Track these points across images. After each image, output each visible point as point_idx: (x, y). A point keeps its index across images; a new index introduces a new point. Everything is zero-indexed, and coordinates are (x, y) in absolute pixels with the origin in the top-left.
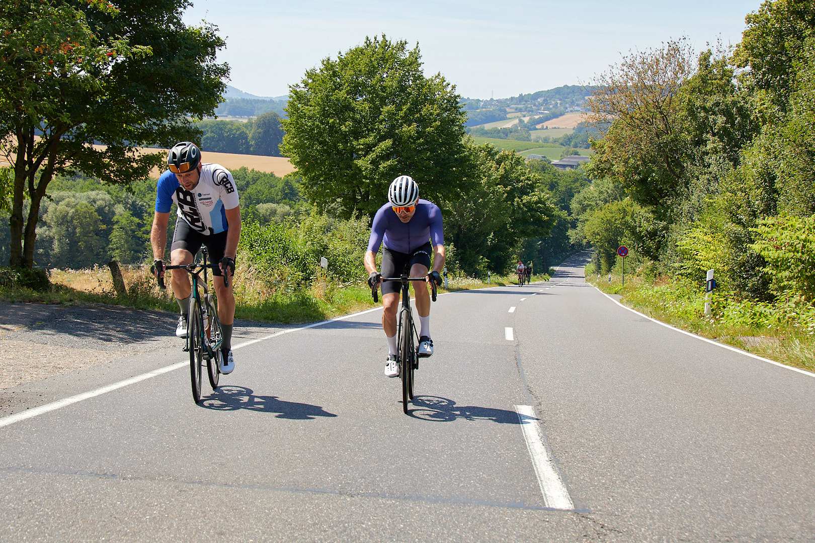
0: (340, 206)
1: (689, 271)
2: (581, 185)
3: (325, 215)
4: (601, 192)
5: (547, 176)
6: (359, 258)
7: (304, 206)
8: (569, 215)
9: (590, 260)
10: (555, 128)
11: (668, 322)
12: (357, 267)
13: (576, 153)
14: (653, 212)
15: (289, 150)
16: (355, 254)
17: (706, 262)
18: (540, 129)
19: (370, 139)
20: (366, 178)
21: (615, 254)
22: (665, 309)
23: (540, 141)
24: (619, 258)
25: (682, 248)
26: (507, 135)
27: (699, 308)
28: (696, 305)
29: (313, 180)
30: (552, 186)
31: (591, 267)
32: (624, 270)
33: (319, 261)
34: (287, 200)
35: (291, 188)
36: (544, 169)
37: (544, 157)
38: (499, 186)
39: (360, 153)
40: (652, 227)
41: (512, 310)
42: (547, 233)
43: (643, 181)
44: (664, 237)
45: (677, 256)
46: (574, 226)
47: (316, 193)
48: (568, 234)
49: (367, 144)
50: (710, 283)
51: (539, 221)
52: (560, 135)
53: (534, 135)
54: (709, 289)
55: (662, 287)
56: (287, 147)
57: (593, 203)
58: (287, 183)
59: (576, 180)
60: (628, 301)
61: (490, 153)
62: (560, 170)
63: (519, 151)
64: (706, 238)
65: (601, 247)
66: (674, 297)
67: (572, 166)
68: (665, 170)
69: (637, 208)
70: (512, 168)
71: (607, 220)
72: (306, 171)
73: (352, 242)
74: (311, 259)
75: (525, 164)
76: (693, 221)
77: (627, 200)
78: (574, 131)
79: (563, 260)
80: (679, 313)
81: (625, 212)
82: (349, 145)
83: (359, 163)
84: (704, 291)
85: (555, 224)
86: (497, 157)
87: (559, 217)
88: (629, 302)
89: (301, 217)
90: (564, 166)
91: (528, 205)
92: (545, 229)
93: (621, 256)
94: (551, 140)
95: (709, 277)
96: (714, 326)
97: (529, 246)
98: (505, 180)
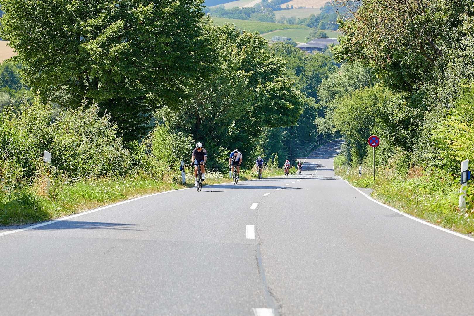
0: (66, 93)
1: (444, 162)
2: (329, 70)
3: (50, 104)
4: (351, 78)
5: (293, 60)
6: (88, 151)
7: (26, 94)
8: (317, 103)
9: (339, 151)
10: (301, 8)
11: (421, 216)
12: (85, 161)
13: (324, 35)
14: (407, 99)
15: (7, 33)
16: (83, 147)
17: (461, 152)
18: (285, 9)
19: (100, 20)
20: (95, 62)
21: (366, 144)
22: (418, 202)
23: (285, 22)
24: (370, 149)
25: (436, 137)
26: (249, 16)
27: (454, 201)
28: (450, 198)
29: (35, 66)
30: (299, 71)
31: (342, 158)
32: (375, 161)
33: (42, 155)
34: (7, 88)
35: (12, 75)
36: (289, 52)
37: (290, 39)
38: (240, 71)
39: (88, 35)
40: (405, 114)
41: (254, 206)
42: (293, 122)
43: (395, 66)
44: (417, 125)
45: (431, 146)
46: (322, 114)
47: (38, 79)
48: (315, 122)
49: (96, 26)
50: (465, 174)
51: (283, 110)
52: (306, 15)
53: (278, 15)
54: (464, 180)
55: (415, 180)
56: (5, 29)
57: (342, 90)
58: (7, 69)
59: (325, 65)
60: (379, 195)
61: (231, 35)
62: (307, 54)
63: (263, 33)
64: (461, 126)
65: (352, 136)
66: (427, 190)
67: (319, 49)
68: (418, 53)
69: (389, 94)
70: (255, 51)
71: (358, 108)
72: (27, 56)
73: (79, 134)
74: (33, 153)
75: (269, 47)
76: (448, 108)
77: (378, 86)
78: (321, 11)
79: (310, 152)
80: (433, 207)
81: (376, 99)
82: (75, 26)
83: (88, 46)
84: (459, 183)
85: (301, 112)
86: (239, 40)
87: (306, 104)
88: (380, 196)
89: (22, 107)
90: (311, 49)
91: (273, 94)
92: (291, 118)
93: (373, 146)
94: (297, 21)
95: (464, 167)
96: (469, 220)
97: (273, 136)
98: (246, 65)
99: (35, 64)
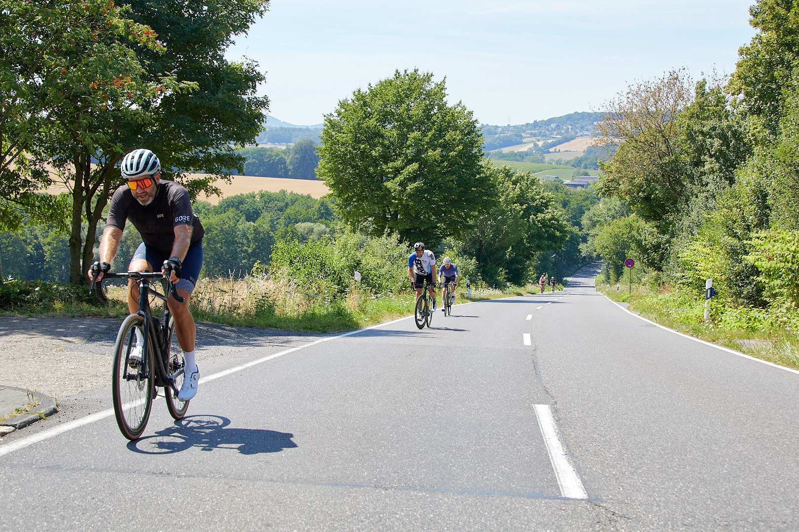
0: (371, 224)
1: (690, 280)
2: (591, 203)
3: (358, 233)
4: (609, 210)
5: (560, 195)
6: (390, 272)
7: (339, 225)
8: (580, 231)
9: (600, 271)
10: (567, 151)
11: (671, 327)
12: (388, 280)
13: (586, 174)
14: (657, 227)
15: (324, 174)
16: (386, 268)
17: (705, 272)
18: (553, 152)
19: (398, 163)
20: (394, 198)
21: (622, 266)
22: (668, 315)
23: (553, 163)
24: (626, 269)
25: (683, 259)
26: (523, 158)
27: (700, 314)
28: (697, 311)
29: (346, 201)
30: (565, 204)
31: (601, 277)
32: (631, 280)
33: (353, 275)
34: (323, 220)
35: (327, 209)
36: (557, 189)
37: (557, 178)
38: (515, 205)
39: (389, 176)
40: (656, 240)
41: (529, 317)
42: (560, 248)
43: (647, 199)
44: (667, 249)
45: (679, 267)
46: (585, 240)
47: (349, 213)
48: (580, 247)
49: (395, 168)
50: (709, 291)
51: (552, 237)
52: (571, 158)
53: (547, 157)
54: (709, 296)
55: (666, 296)
56: (322, 171)
57: (602, 220)
58: (323, 204)
59: (587, 199)
60: (634, 308)
61: (508, 174)
62: (572, 189)
63: (535, 172)
64: (704, 250)
65: (610, 259)
66: (676, 305)
67: (582, 186)
68: (667, 189)
69: (642, 223)
70: (528, 188)
71: (615, 234)
72: (340, 193)
73: (382, 257)
74: (345, 274)
75: (540, 184)
76: (693, 235)
77: (633, 216)
78: (584, 154)
79: (575, 272)
80: (682, 319)
81: (631, 227)
82: (379, 168)
83: (389, 184)
84: (704, 298)
85: (567, 239)
86: (514, 178)
87: (571, 232)
88: (636, 309)
89: (336, 235)
90: (575, 186)
91: (543, 222)
92: (558, 244)
93: (629, 267)
94: (563, 162)
95: (708, 285)
96: (713, 330)
97: (544, 259)
98: (521, 199)
99: (346, 200)
